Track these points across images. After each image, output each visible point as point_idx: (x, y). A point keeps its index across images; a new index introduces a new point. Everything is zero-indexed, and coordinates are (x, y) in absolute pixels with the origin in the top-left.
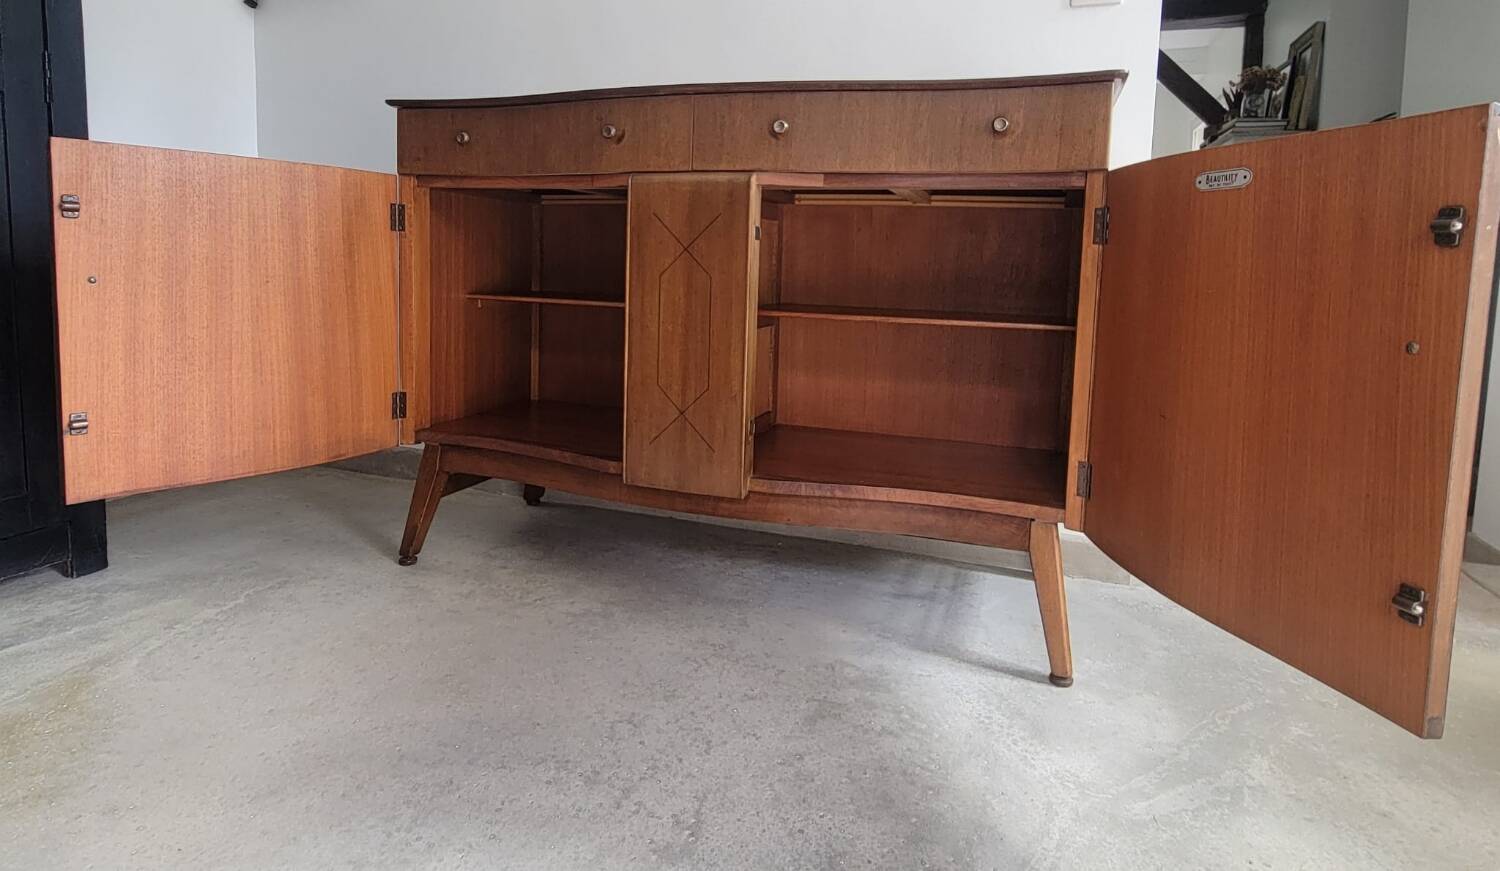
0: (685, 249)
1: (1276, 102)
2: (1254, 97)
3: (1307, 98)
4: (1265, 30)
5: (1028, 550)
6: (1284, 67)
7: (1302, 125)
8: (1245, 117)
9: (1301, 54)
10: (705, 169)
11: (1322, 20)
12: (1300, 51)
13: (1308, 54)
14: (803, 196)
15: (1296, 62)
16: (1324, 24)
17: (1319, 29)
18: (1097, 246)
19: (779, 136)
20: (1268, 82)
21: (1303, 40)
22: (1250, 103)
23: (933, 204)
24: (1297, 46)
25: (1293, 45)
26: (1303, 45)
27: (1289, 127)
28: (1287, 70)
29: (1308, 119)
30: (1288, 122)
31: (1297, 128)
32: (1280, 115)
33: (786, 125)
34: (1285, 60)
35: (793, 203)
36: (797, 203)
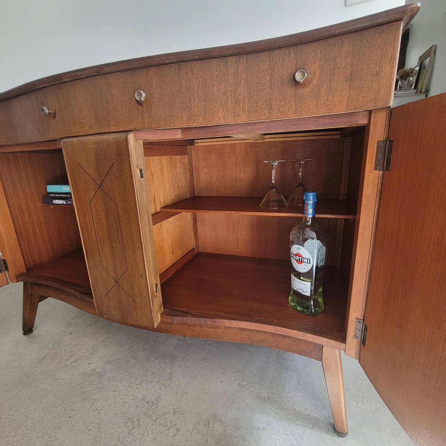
0: (100, 187)
1: (411, 83)
2: (404, 81)
3: (426, 79)
4: (406, 54)
5: (321, 360)
6: (416, 67)
7: (423, 91)
8: (399, 90)
9: (423, 61)
10: (103, 131)
11: (435, 44)
12: (422, 60)
13: (427, 61)
14: (199, 141)
15: (421, 65)
16: (436, 46)
17: (434, 48)
18: (378, 171)
19: (143, 104)
20: (410, 74)
21: (426, 54)
22: (402, 84)
23: (266, 140)
24: (422, 58)
25: (420, 58)
26: (425, 57)
27: (417, 92)
28: (417, 68)
29: (426, 88)
30: (417, 90)
31: (421, 92)
32: (413, 87)
33: (144, 95)
34: (416, 64)
35: (195, 145)
36: (196, 144)
